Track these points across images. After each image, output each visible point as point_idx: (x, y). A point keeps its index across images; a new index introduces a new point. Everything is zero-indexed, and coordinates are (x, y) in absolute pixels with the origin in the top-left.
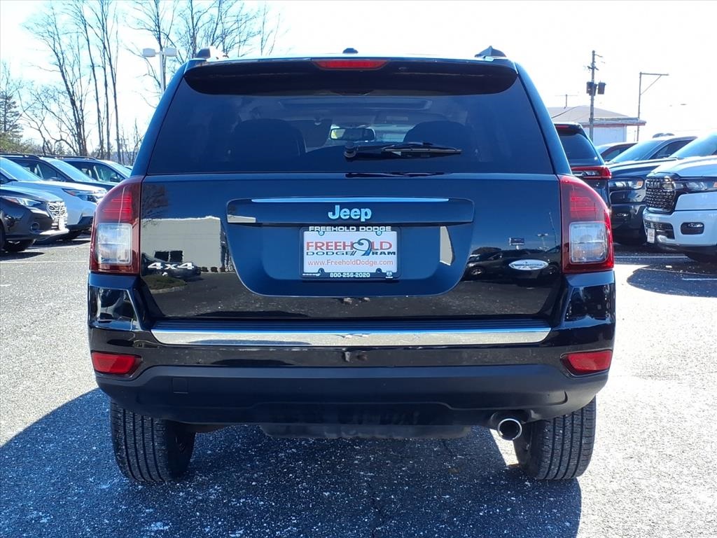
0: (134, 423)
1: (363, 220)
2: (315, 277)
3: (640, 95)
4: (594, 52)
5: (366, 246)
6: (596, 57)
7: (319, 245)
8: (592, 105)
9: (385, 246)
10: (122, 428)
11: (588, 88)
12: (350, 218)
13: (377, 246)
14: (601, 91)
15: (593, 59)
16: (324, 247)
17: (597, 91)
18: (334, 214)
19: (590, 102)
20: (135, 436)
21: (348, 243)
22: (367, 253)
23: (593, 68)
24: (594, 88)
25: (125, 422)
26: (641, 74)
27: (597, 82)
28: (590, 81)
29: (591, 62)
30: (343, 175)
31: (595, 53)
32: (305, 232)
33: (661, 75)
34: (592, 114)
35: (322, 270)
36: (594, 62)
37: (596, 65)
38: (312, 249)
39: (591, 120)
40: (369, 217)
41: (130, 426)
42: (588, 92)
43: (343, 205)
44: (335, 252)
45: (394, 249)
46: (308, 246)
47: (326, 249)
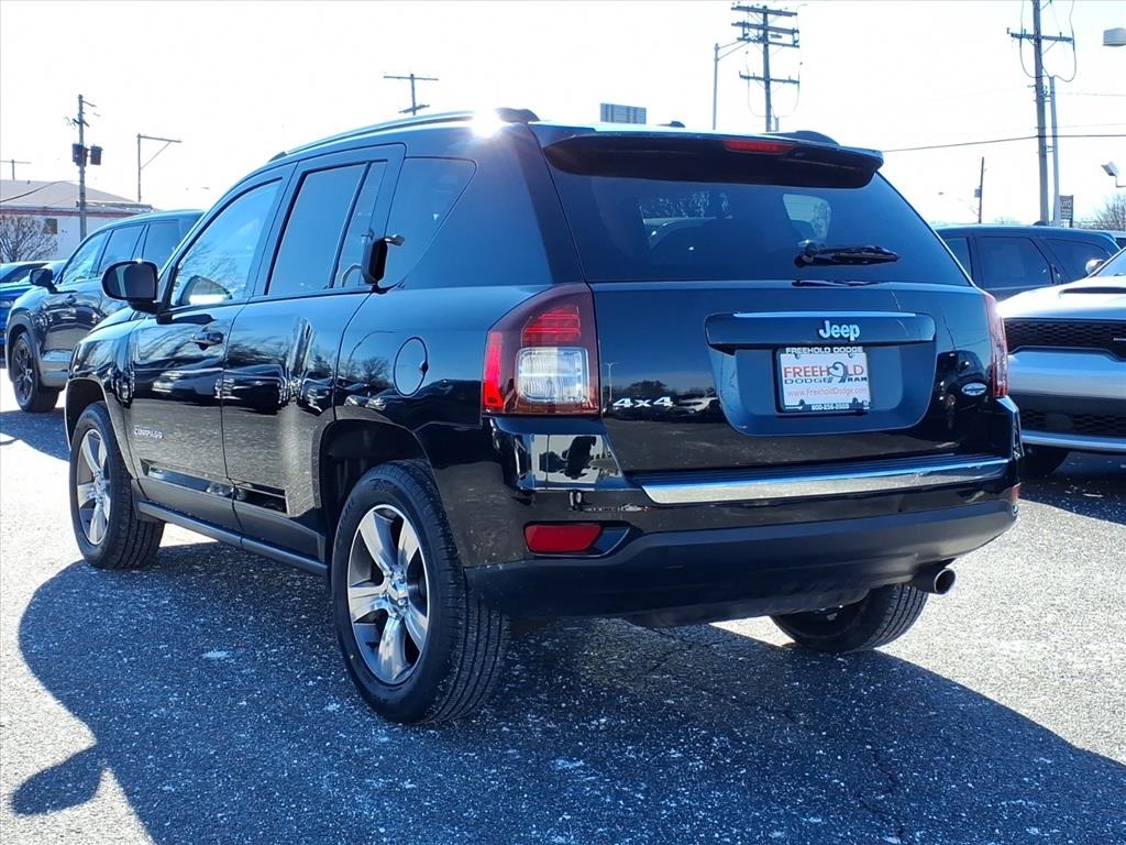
0: (478, 631)
1: (852, 339)
2: (798, 411)
3: (140, 168)
4: (81, 97)
5: (840, 372)
6: (84, 105)
7: (797, 370)
8: (82, 181)
9: (859, 370)
10: (461, 641)
11: (74, 154)
12: (841, 337)
13: (851, 371)
14: (96, 160)
15: (81, 108)
16: (802, 374)
17: (89, 159)
18: (825, 332)
19: (78, 176)
20: (476, 650)
21: (824, 369)
22: (843, 380)
23: (81, 122)
24: (84, 155)
25: (467, 633)
26: (139, 137)
27: (88, 144)
28: (78, 142)
29: (78, 111)
30: (788, 283)
31: (84, 99)
32: (782, 355)
33: (170, 141)
34: (82, 195)
35: (802, 402)
36: (81, 113)
37: (85, 117)
38: (790, 376)
39: (83, 204)
40: (857, 335)
41: (472, 638)
42: (75, 160)
43: (834, 321)
44: (804, 378)
45: (865, 375)
46: (786, 372)
47: (805, 375)
